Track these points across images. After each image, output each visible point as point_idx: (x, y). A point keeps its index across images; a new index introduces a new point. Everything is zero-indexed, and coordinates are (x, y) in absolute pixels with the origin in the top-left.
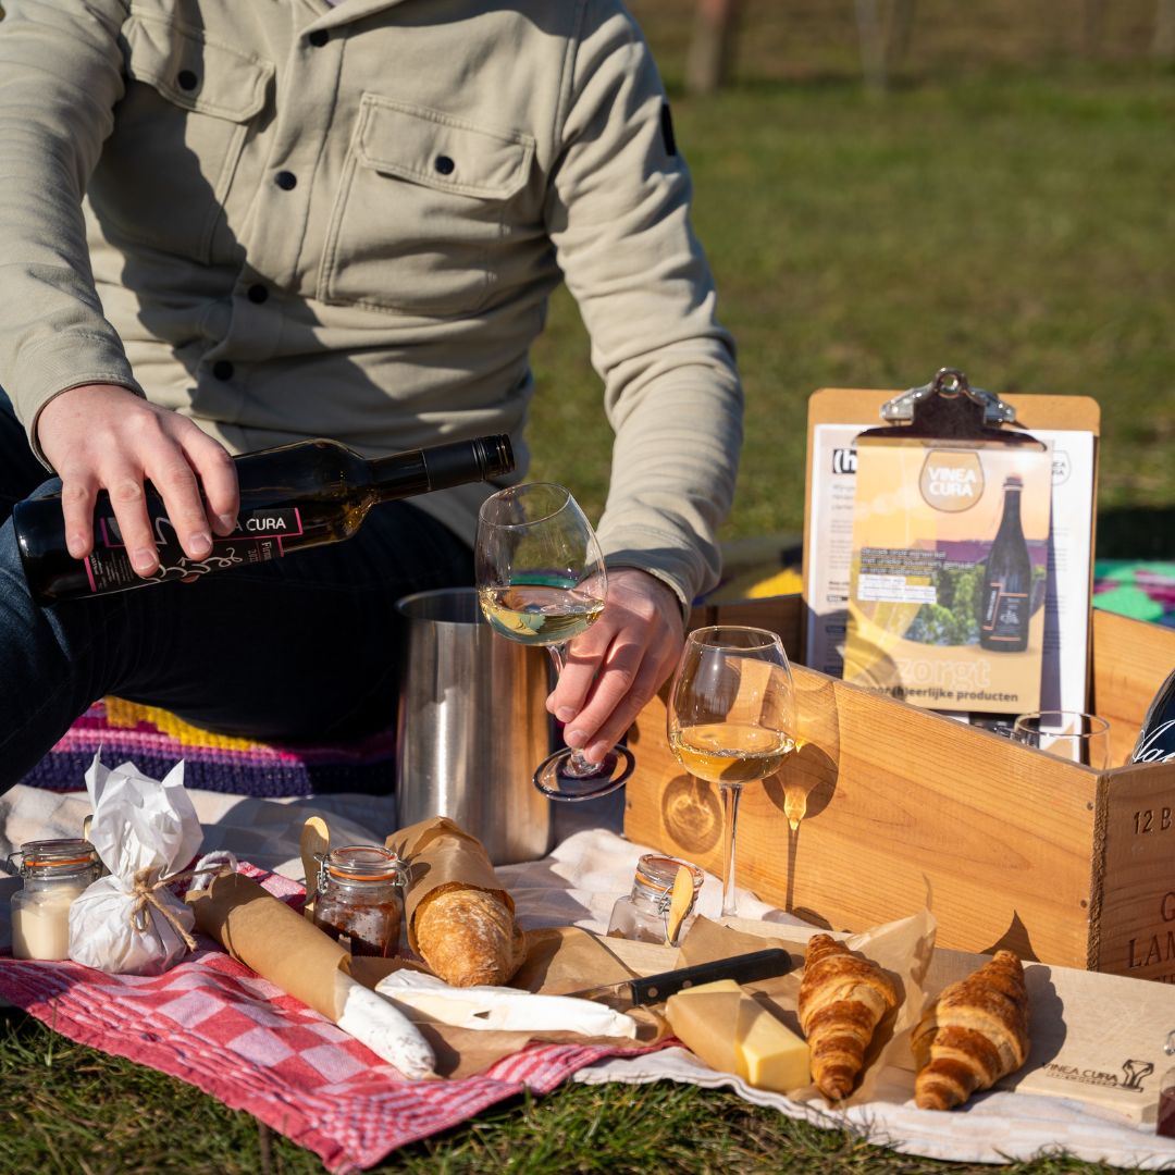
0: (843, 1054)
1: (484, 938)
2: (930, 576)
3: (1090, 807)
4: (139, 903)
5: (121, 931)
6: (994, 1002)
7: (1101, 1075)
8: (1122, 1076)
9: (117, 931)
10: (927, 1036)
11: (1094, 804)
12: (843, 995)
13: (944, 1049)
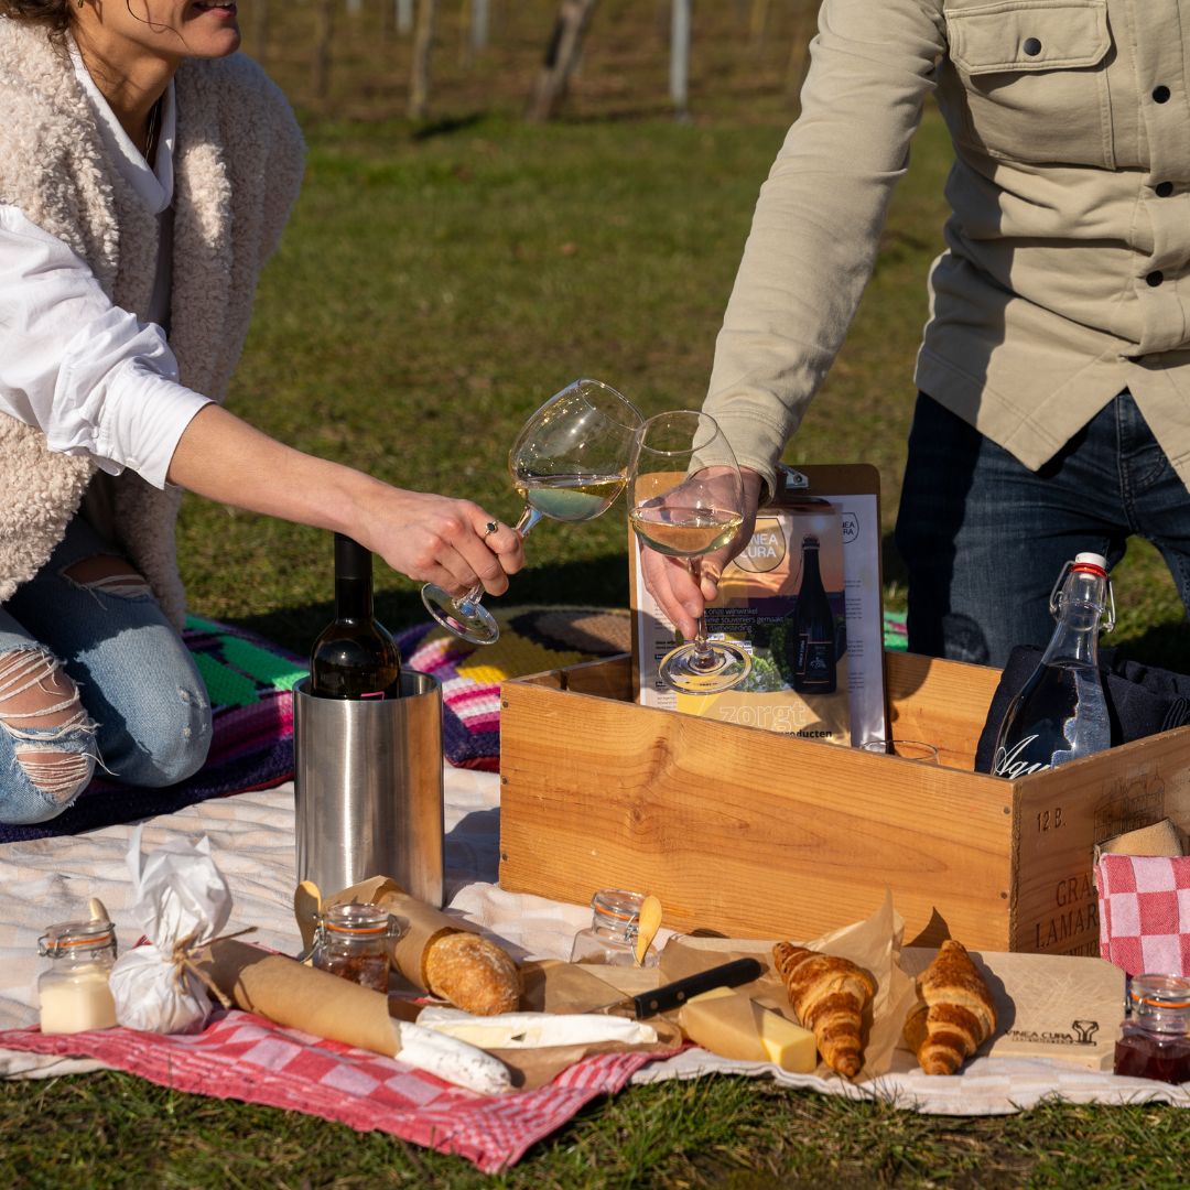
0: (849, 1038)
1: (500, 971)
2: (746, 630)
3: (1007, 811)
4: (178, 968)
5: (168, 995)
6: (969, 981)
7: (1057, 1036)
8: (1075, 1036)
9: (164, 995)
10: (921, 1015)
11: (1011, 809)
12: (836, 987)
13: (940, 1024)
